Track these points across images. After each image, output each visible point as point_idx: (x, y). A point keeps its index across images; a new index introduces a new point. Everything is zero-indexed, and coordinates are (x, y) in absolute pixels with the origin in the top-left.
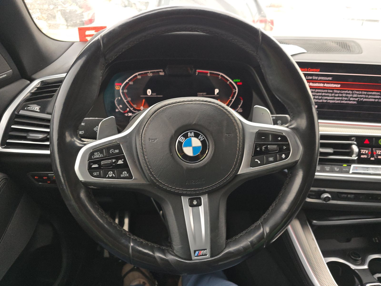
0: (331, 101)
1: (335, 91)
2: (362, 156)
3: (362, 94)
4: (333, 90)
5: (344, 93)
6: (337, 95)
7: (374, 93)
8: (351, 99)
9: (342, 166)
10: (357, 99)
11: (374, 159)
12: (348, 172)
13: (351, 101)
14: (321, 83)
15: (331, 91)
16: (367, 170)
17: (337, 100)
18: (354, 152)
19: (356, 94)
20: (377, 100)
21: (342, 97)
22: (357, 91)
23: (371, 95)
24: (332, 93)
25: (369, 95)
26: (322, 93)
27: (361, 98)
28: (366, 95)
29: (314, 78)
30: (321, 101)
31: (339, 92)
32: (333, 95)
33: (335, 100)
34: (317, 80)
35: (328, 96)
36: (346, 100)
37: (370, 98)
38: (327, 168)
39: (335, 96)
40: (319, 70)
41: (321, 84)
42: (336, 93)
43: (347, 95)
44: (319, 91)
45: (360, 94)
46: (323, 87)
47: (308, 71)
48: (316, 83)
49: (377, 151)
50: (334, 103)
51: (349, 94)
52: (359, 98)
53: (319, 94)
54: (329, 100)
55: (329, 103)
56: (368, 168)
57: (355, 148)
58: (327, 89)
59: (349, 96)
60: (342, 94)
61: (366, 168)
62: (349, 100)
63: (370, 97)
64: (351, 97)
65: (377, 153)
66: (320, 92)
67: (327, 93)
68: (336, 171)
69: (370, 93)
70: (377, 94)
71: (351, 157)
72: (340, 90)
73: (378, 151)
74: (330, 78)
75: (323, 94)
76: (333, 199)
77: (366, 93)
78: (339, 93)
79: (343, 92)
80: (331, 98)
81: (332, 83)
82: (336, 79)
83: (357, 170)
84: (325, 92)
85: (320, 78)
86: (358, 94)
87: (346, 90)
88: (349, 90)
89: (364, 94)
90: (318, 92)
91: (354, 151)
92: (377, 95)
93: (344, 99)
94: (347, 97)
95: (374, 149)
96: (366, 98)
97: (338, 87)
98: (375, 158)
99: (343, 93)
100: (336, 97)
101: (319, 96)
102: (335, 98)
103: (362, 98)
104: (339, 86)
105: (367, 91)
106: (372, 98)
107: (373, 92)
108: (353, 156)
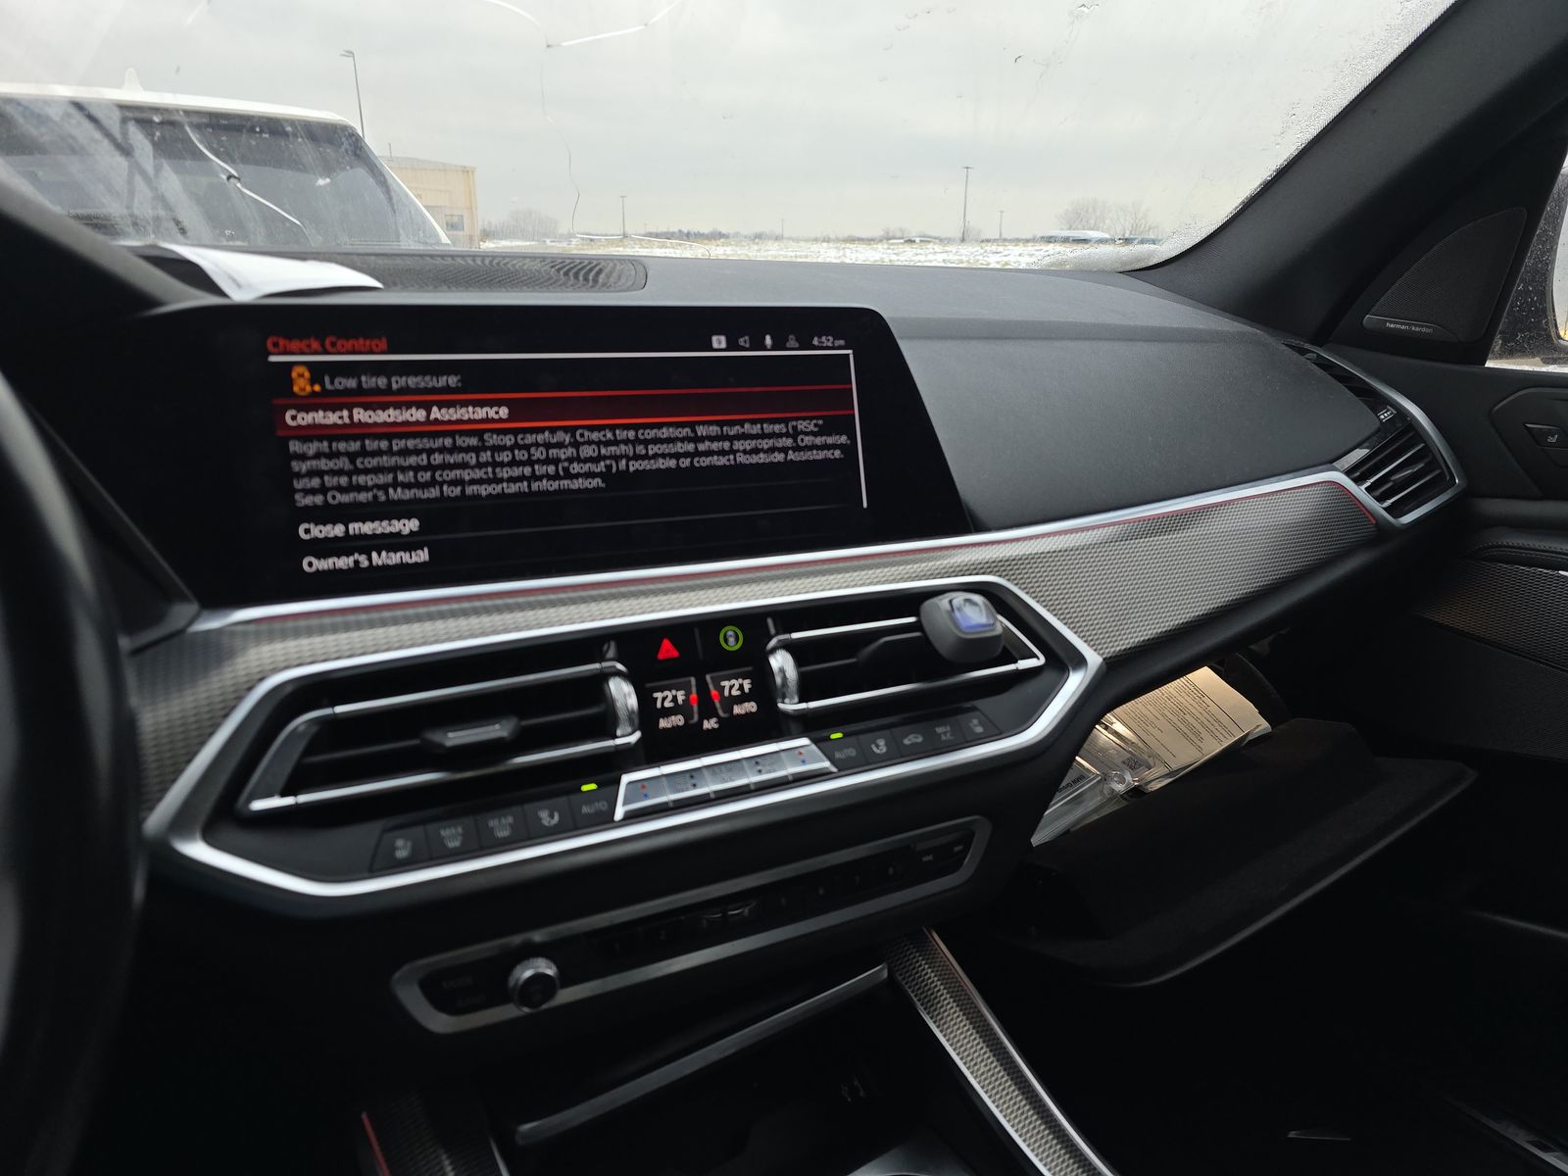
0: (484, 490)
1: (493, 440)
2: (663, 723)
3: (616, 442)
4: (479, 434)
5: (537, 445)
6: (505, 457)
7: (665, 433)
8: (576, 468)
9: (573, 797)
10: (601, 467)
11: (716, 726)
12: (606, 820)
13: (577, 476)
14: (409, 405)
15: (473, 441)
16: (694, 781)
17: (512, 480)
18: (622, 714)
19: (590, 443)
20: (685, 463)
21: (530, 462)
22: (592, 428)
23: (656, 441)
24: (477, 450)
25: (646, 443)
26: (430, 452)
27: (617, 458)
28: (636, 441)
29: (368, 382)
30: (434, 493)
31: (508, 440)
32: (486, 456)
33: (499, 481)
34: (388, 391)
35: (464, 466)
36: (556, 477)
37: (655, 456)
38: (501, 825)
39: (495, 464)
40: (383, 343)
41: (413, 410)
42: (502, 448)
43: (553, 452)
44: (411, 443)
45: (608, 443)
46: (428, 422)
47: (326, 352)
48: (384, 407)
49: (723, 683)
50: (502, 495)
51: (560, 445)
52: (608, 462)
53: (412, 460)
54: (473, 482)
55: (479, 497)
56: (694, 774)
57: (623, 693)
58: (452, 434)
59: (562, 454)
60: (527, 447)
61: (688, 775)
62: (568, 475)
63: (653, 449)
64: (570, 460)
65: (726, 693)
66: (417, 452)
67: (454, 449)
68: (549, 828)
69: (651, 434)
70: (681, 436)
71: (615, 737)
72: (515, 432)
73: (726, 684)
74: (453, 381)
75: (437, 459)
76: (567, 978)
77: (631, 434)
78: (511, 449)
79: (530, 439)
80: (479, 474)
81: (465, 404)
82: (479, 382)
83: (646, 797)
84: (442, 450)
85: (398, 382)
86: (599, 443)
87: (540, 430)
88: (553, 430)
89: (626, 442)
90: (405, 452)
91: (619, 705)
92: (683, 440)
93: (540, 470)
94: (556, 461)
95: (708, 678)
96: (637, 457)
97: (501, 420)
98: (720, 721)
99: (532, 445)
100: (502, 465)
101: (417, 469)
102: (498, 470)
103: (621, 457)
104: (504, 412)
105: (636, 427)
106: (664, 456)
107: (659, 426)
108: (619, 732)
